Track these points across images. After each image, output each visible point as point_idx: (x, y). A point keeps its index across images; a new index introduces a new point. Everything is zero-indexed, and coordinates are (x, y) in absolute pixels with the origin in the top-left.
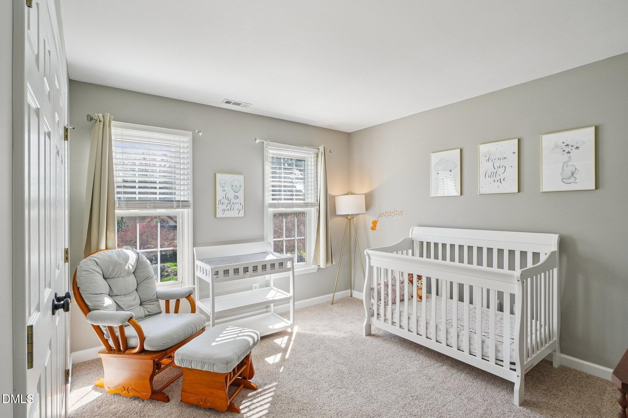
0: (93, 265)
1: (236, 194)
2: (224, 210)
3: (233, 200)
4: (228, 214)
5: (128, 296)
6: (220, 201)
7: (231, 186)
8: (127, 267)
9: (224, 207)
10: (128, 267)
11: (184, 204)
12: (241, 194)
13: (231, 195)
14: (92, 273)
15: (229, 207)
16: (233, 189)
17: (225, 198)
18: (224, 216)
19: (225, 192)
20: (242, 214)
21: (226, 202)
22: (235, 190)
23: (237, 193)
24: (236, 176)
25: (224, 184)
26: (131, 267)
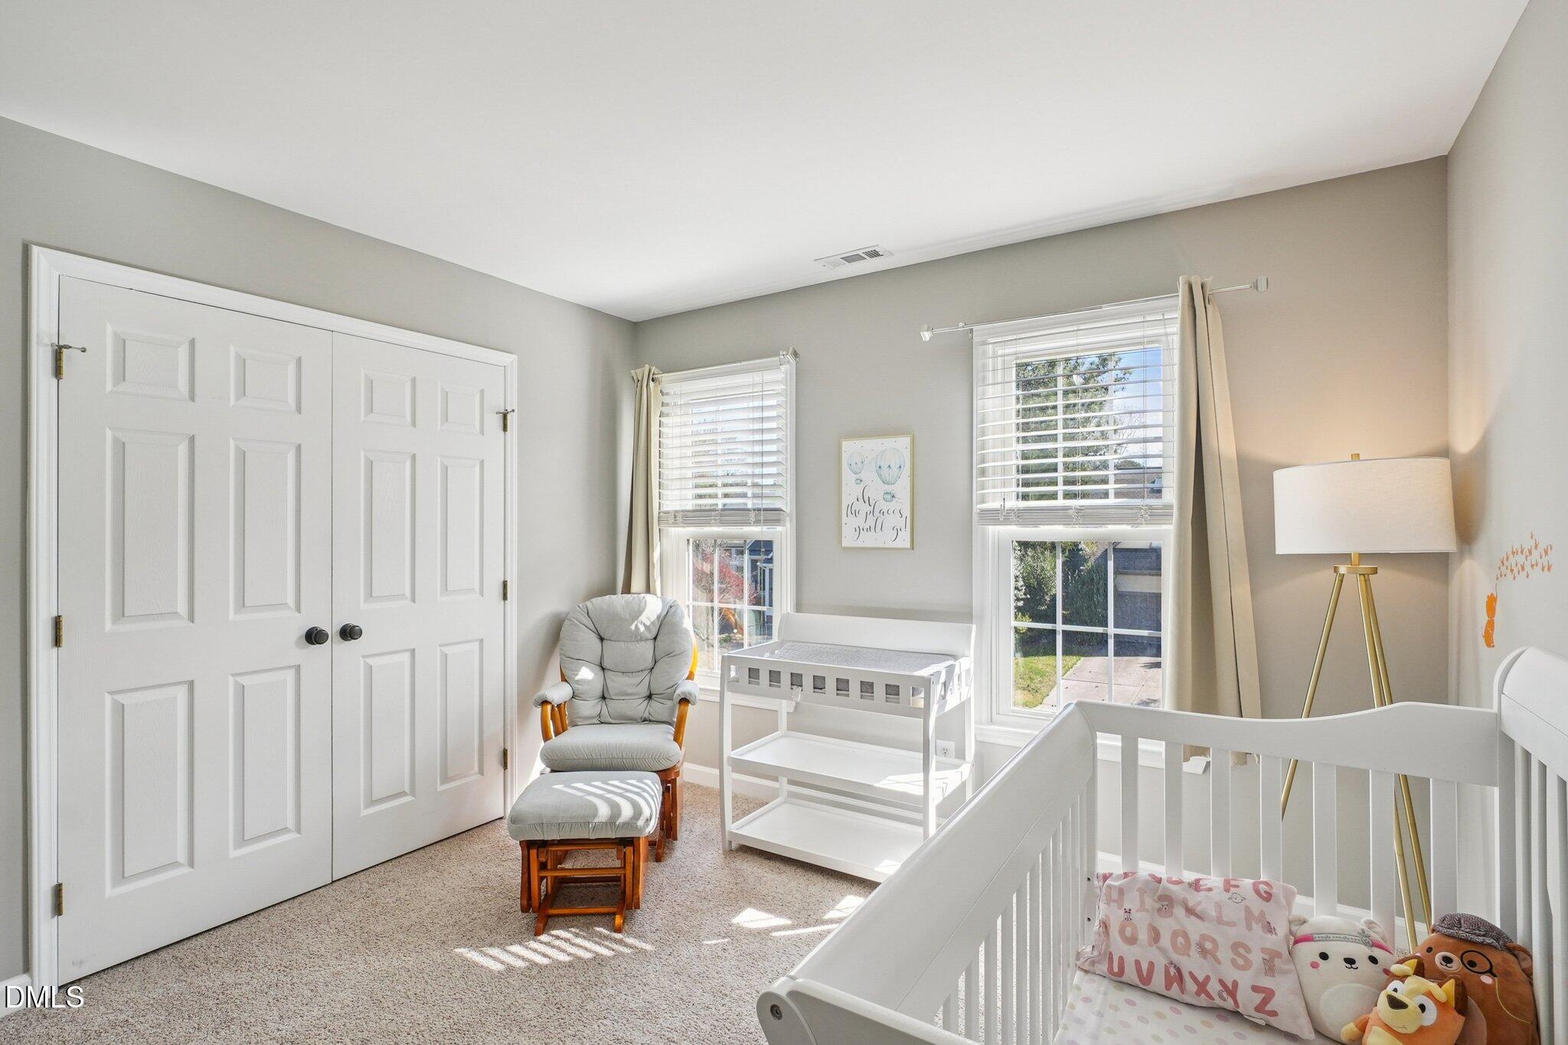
0: (582, 614)
1: (888, 488)
2: (859, 530)
3: (884, 506)
4: (868, 540)
5: (629, 676)
6: (849, 508)
7: (877, 468)
8: (633, 627)
9: (859, 521)
10: (636, 626)
11: (771, 515)
12: (902, 488)
13: (876, 491)
14: (575, 625)
15: (871, 522)
16: (880, 475)
17: (861, 500)
18: (859, 544)
19: (862, 485)
20: (904, 541)
21: (866, 508)
22: (887, 475)
23: (890, 486)
24: (889, 443)
25: (859, 464)
26: (642, 628)
